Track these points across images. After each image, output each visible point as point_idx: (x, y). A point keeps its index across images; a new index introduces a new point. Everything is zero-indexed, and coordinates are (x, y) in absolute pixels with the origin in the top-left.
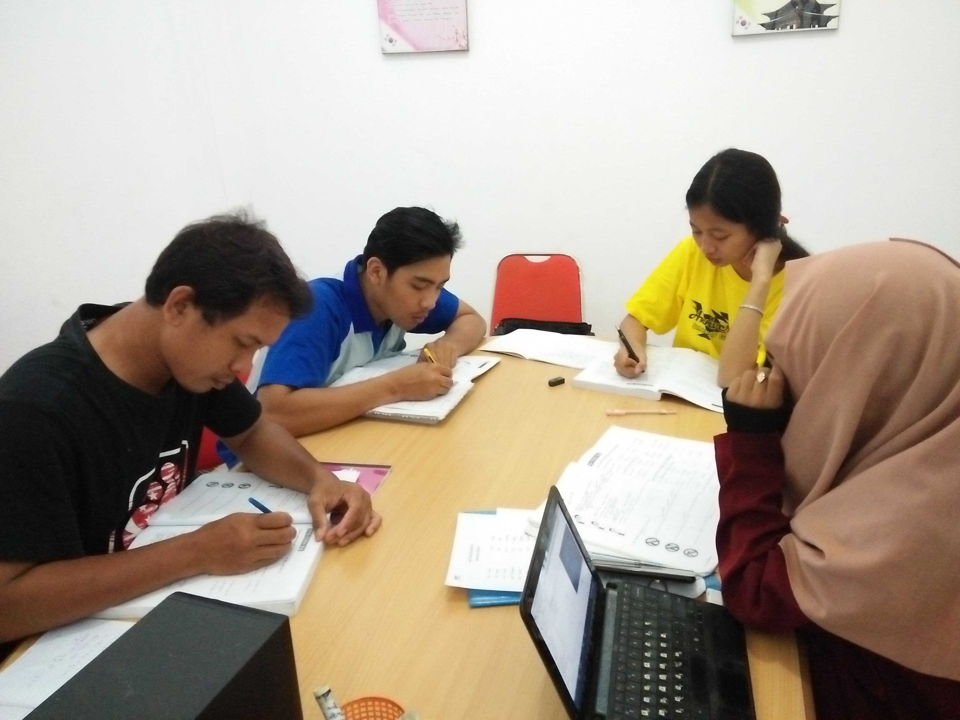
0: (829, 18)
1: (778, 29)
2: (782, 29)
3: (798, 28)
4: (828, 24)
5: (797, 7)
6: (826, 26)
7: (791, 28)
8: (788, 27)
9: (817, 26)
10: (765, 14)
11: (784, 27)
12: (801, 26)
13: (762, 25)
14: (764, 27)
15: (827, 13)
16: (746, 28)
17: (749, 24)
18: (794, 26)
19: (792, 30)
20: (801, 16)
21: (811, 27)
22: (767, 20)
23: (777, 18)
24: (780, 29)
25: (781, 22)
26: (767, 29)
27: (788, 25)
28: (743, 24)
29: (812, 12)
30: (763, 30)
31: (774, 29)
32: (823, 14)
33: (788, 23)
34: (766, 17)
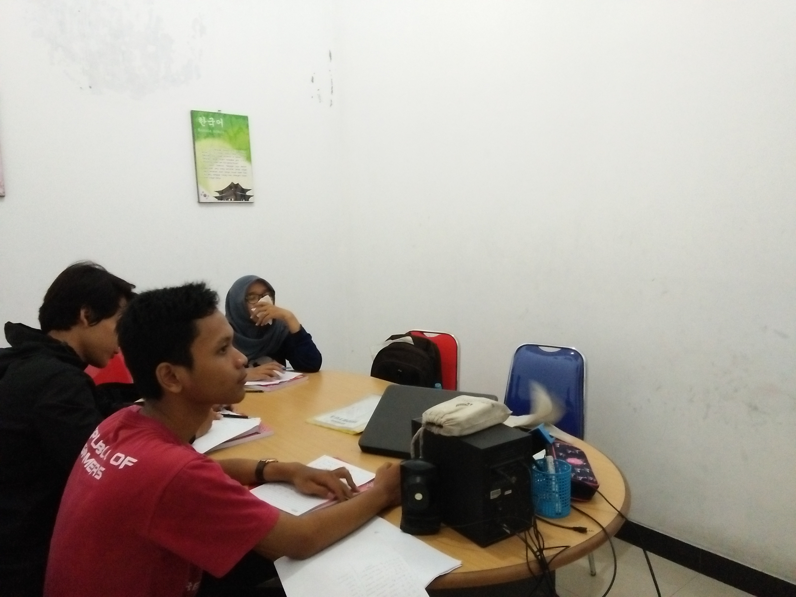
0: (249, 197)
1: (224, 200)
2: (226, 200)
3: (234, 201)
4: (249, 199)
5: (233, 189)
6: (248, 200)
7: (231, 200)
8: (230, 199)
9: (244, 200)
10: (216, 192)
11: (227, 199)
12: (236, 200)
13: (216, 197)
14: (217, 198)
15: (248, 193)
16: (207, 198)
17: (208, 196)
18: (233, 199)
19: (231, 201)
20: (236, 195)
21: (240, 201)
22: (218, 195)
23: (222, 194)
24: (225, 200)
25: (226, 196)
26: (219, 200)
27: (229, 199)
28: (205, 196)
29: (240, 192)
30: (216, 200)
31: (222, 200)
32: (246, 194)
33: (228, 198)
34: (217, 193)
